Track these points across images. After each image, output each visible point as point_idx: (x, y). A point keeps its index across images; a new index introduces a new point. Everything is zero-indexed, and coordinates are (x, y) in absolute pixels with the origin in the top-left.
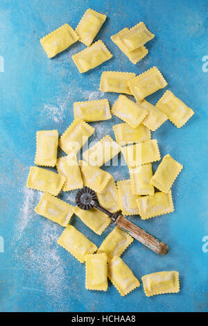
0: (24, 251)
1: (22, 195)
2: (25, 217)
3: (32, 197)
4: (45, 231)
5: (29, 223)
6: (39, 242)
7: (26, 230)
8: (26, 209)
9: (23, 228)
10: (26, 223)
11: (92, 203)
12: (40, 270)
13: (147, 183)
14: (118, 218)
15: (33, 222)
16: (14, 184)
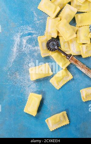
0: (13, 73)
1: (13, 41)
2: (14, 54)
3: (19, 42)
4: (25, 62)
5: (16, 57)
6: (22, 69)
7: (15, 61)
8: (15, 49)
9: (13, 60)
10: (14, 57)
11: (56, 47)
12: (22, 85)
13: (87, 37)
14: (71, 58)
15: (19, 57)
16: (8, 34)
